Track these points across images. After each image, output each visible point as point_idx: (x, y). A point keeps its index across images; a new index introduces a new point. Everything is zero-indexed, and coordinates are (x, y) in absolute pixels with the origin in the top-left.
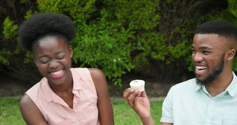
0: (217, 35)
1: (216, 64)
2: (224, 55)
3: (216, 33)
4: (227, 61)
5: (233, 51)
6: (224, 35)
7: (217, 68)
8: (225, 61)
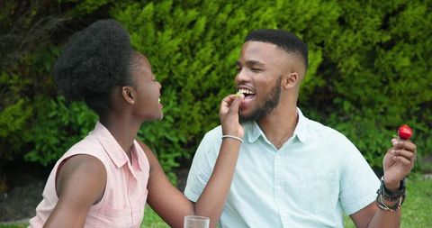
0: (275, 46)
1: (269, 89)
2: (281, 78)
3: (274, 42)
4: (285, 89)
5: (295, 76)
6: (284, 48)
7: (270, 97)
8: (282, 88)
